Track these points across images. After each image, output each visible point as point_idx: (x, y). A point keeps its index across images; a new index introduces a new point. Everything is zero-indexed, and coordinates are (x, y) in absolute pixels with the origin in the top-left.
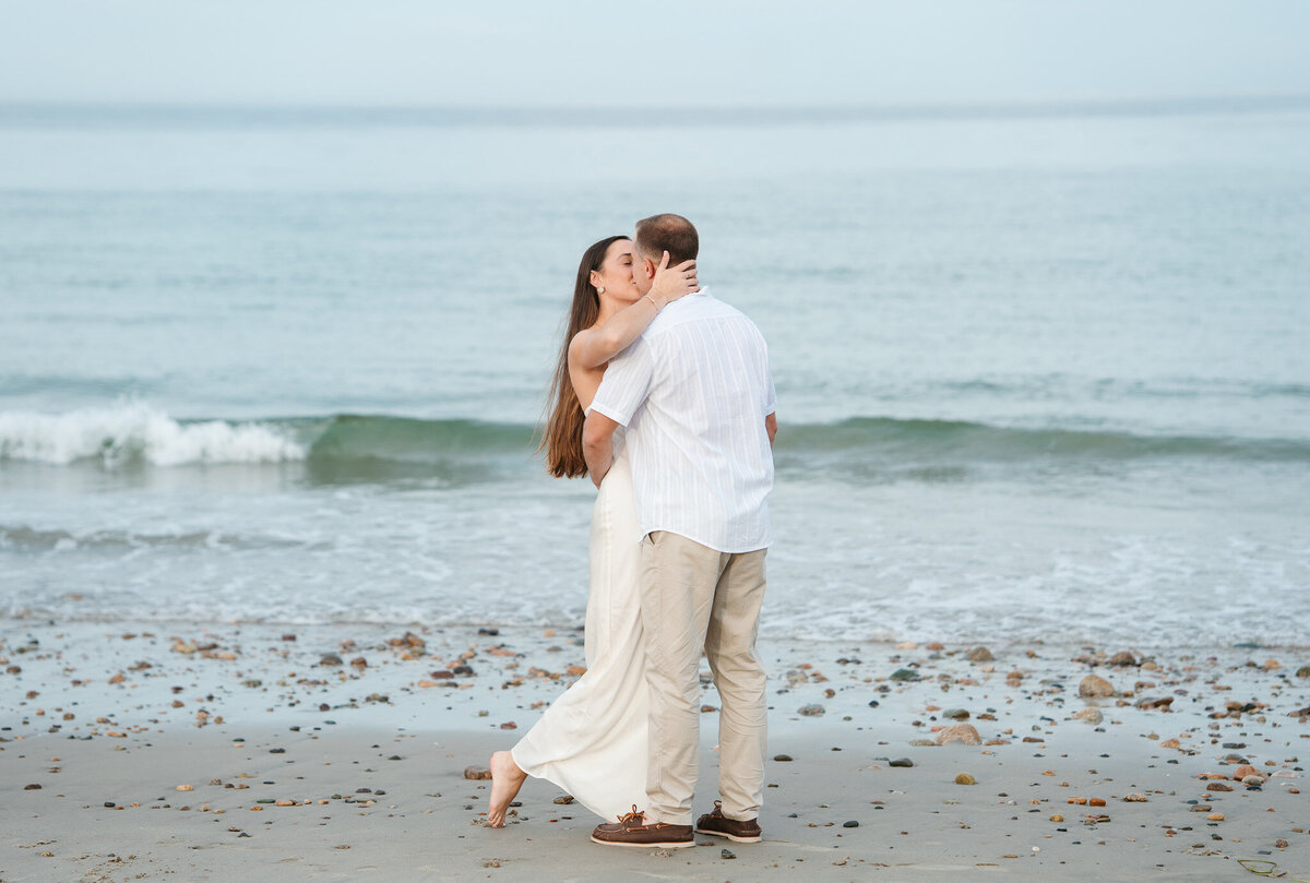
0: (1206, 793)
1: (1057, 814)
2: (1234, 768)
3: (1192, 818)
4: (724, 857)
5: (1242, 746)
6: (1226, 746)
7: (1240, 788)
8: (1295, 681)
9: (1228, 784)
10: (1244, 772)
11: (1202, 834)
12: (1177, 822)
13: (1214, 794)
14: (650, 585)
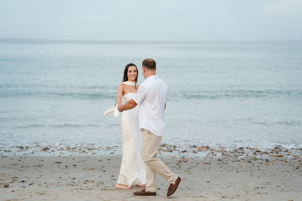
0: (178, 163)
2: (183, 160)
3: (176, 166)
5: (184, 157)
6: (181, 157)
7: (184, 162)
8: (192, 148)
9: (182, 161)
10: (184, 160)
11: (178, 167)
12: (174, 166)
13: (180, 163)
14: (148, 143)
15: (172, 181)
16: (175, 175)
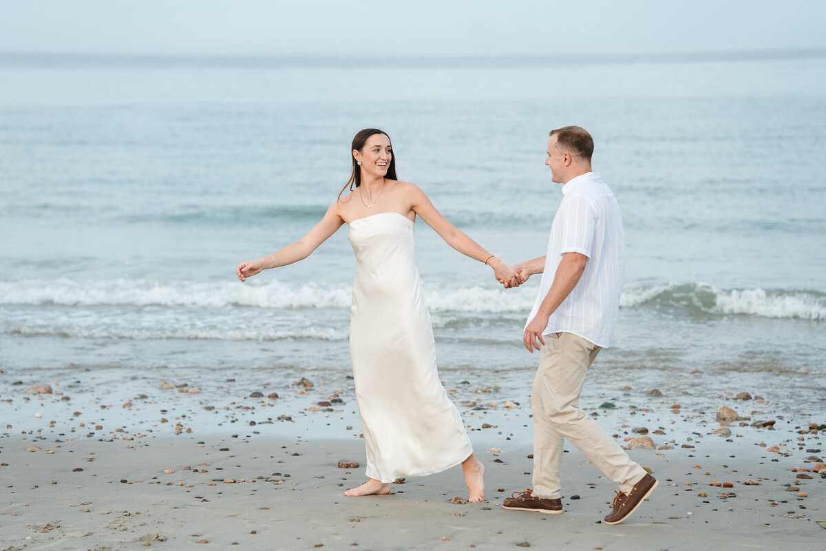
0: (796, 480)
1: (702, 492)
2: (813, 465)
3: (787, 496)
5: (818, 451)
6: (808, 451)
7: (817, 477)
9: (810, 475)
10: (819, 468)
11: (794, 505)
12: (778, 497)
14: (553, 363)
15: (625, 482)
16: (633, 468)
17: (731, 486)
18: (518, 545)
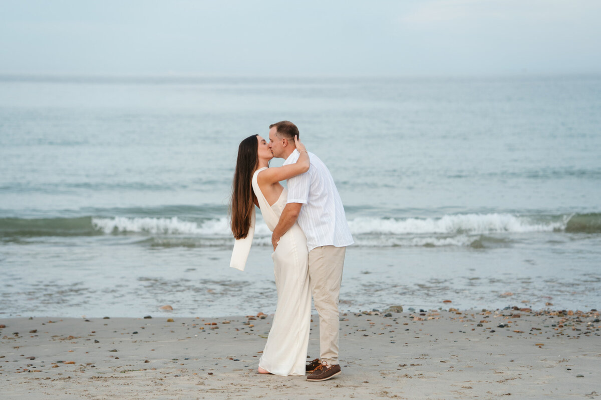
0: (248, 321)
1: (202, 327)
3: (244, 326)
4: (95, 342)
7: (259, 319)
9: (255, 318)
10: (260, 314)
11: (248, 330)
12: (240, 327)
13: (251, 321)
17: (216, 324)
18: (111, 351)
